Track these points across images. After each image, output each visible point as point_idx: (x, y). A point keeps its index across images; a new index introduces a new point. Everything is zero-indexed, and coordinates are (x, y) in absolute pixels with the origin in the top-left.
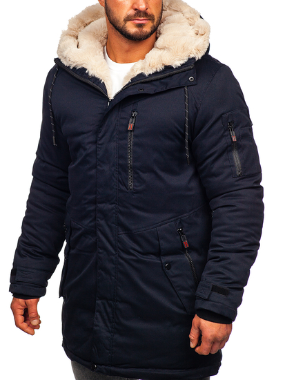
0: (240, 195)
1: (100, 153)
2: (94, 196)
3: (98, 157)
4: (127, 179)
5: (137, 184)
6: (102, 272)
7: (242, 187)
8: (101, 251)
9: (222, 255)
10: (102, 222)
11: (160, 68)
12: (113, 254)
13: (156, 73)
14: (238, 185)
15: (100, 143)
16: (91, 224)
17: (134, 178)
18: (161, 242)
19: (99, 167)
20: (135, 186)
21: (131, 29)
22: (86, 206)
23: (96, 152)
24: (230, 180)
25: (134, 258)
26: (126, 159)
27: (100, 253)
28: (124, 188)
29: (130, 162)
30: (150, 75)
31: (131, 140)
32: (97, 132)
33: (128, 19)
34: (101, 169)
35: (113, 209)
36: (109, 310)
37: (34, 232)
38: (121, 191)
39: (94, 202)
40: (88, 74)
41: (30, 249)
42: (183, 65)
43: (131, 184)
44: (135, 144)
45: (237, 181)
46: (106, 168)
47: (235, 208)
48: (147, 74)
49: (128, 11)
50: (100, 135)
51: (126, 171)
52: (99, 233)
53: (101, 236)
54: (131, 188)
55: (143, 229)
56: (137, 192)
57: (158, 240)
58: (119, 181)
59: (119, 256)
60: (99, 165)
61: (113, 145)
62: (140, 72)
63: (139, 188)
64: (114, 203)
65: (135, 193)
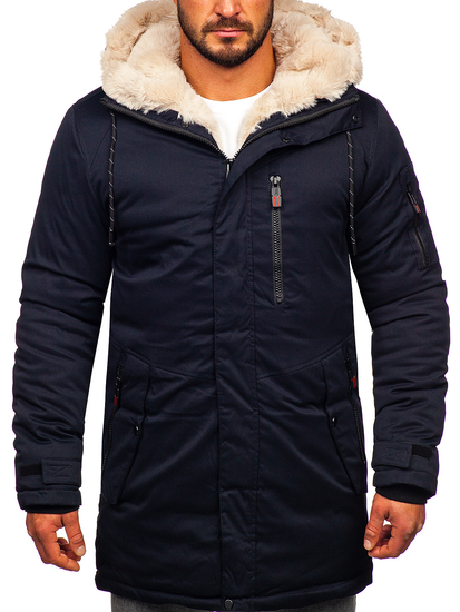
0: (430, 298)
1: (221, 249)
2: (210, 320)
3: (217, 256)
4: (271, 287)
5: (290, 294)
6: (229, 445)
7: (432, 284)
8: (225, 410)
9: (414, 395)
10: (227, 363)
11: (310, 102)
12: (250, 413)
13: (304, 111)
14: (426, 282)
15: (219, 231)
16: (202, 369)
17: (285, 284)
18: (329, 383)
19: (218, 273)
20: (285, 297)
21: (214, 45)
22: (191, 338)
23: (211, 248)
24: (416, 274)
25: (288, 414)
26: (269, 254)
27: (223, 414)
28: (266, 303)
29: (277, 259)
30: (293, 115)
31: (276, 222)
32: (214, 215)
33: (208, 29)
34: (224, 275)
35: (246, 338)
36: (244, 505)
37: (53, 397)
38: (262, 307)
39: (211, 330)
40: (181, 120)
41: (53, 427)
42: (343, 96)
43: (279, 296)
44: (285, 229)
45: (424, 275)
46: (231, 273)
47: (428, 318)
48: (286, 113)
49: (209, 15)
50: (219, 220)
51: (270, 275)
52: (221, 381)
53: (225, 385)
54: (279, 300)
55: (301, 366)
56: (290, 307)
57: (325, 381)
58: (255, 291)
59: (260, 414)
60: (218, 269)
61: (243, 233)
62: (274, 111)
63: (294, 300)
64: (247, 329)
65: (286, 308)
